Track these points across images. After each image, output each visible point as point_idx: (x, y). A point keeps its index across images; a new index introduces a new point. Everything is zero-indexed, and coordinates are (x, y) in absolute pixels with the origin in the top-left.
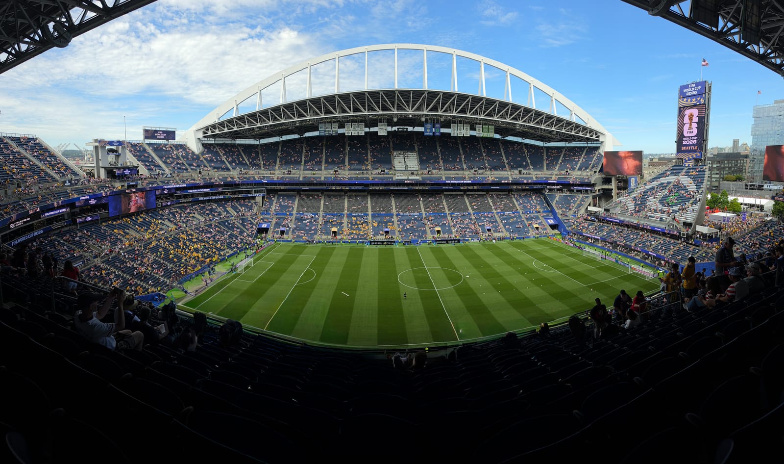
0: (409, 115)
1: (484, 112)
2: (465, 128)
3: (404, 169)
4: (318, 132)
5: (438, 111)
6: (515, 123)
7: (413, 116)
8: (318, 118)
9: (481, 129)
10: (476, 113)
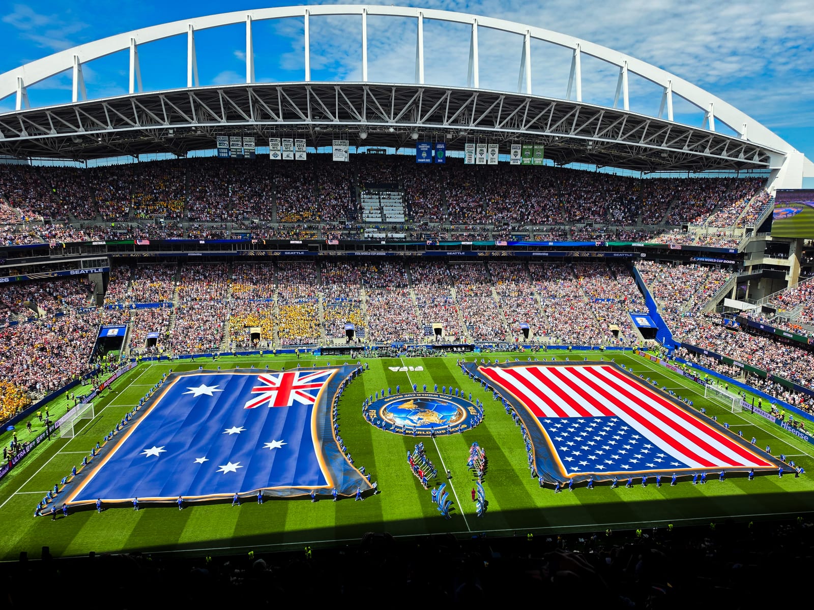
0: (388, 127)
1: (527, 122)
2: (490, 150)
3: (380, 220)
4: (216, 150)
5: (442, 122)
6: (585, 139)
7: (395, 129)
8: (213, 126)
9: (519, 151)
10: (511, 124)
